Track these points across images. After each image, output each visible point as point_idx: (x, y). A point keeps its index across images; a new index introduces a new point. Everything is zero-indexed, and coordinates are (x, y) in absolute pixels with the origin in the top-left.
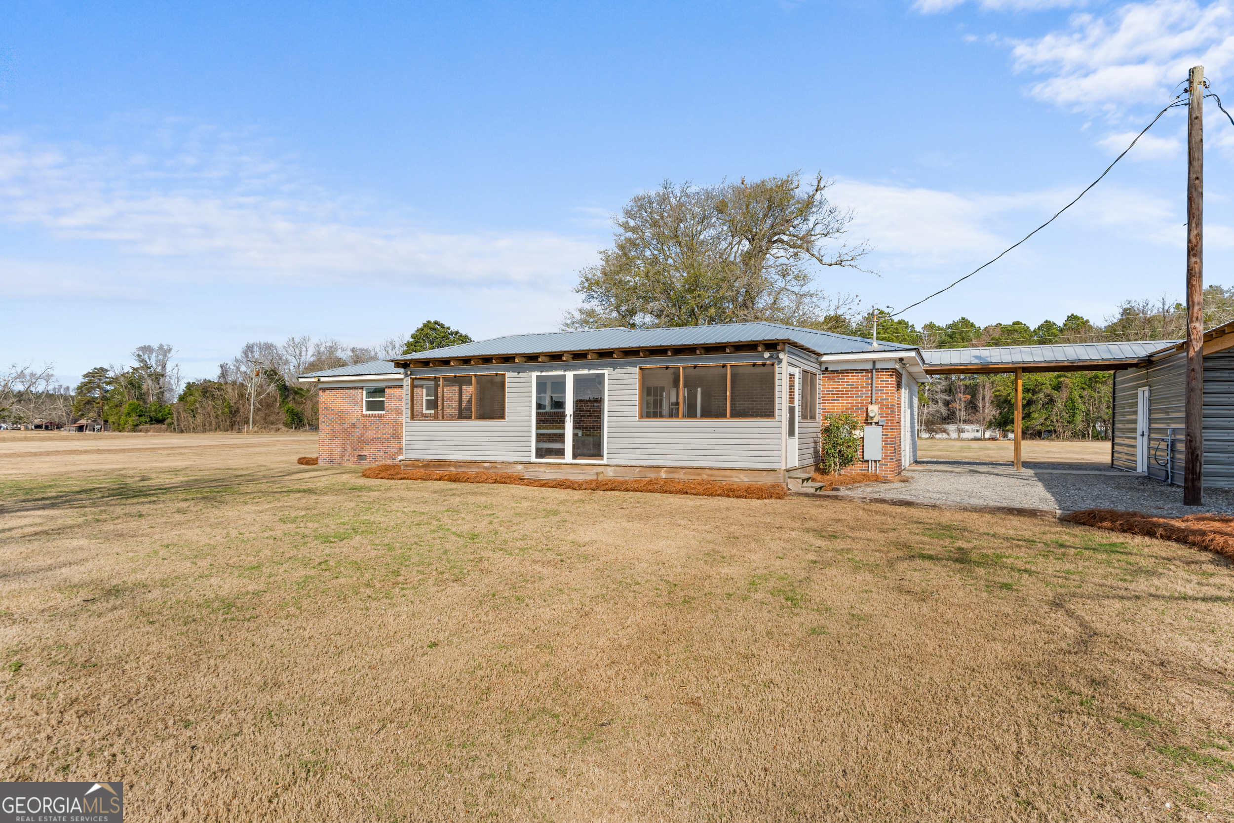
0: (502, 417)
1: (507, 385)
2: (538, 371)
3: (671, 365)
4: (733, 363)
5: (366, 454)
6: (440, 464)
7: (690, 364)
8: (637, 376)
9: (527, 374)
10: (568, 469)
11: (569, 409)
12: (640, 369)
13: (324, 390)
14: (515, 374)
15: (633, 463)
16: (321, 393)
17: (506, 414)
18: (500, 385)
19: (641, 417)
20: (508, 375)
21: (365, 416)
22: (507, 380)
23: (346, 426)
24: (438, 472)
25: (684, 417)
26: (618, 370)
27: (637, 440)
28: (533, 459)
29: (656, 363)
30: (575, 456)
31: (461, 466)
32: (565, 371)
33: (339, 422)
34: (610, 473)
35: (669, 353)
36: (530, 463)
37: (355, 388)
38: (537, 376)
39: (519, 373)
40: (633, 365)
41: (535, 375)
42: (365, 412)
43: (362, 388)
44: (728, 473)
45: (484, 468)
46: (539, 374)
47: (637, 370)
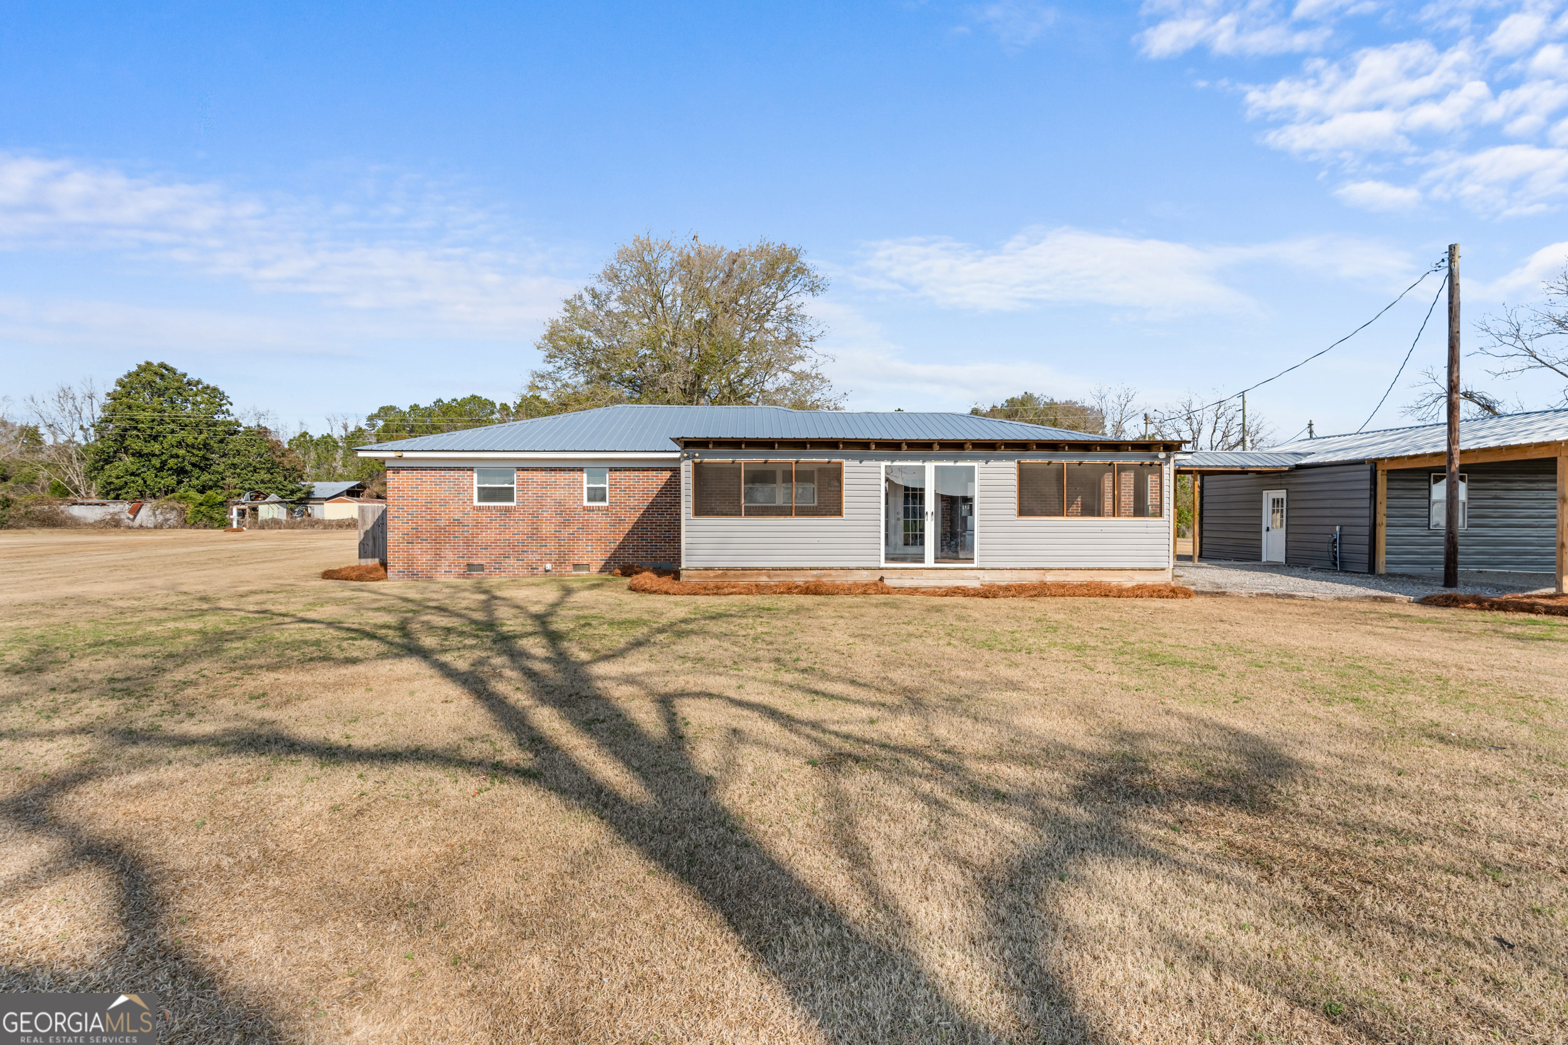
0: (839, 513)
1: (845, 475)
2: (888, 460)
3: (1054, 461)
4: (1121, 462)
5: (483, 562)
8: (1014, 471)
9: (873, 463)
10: (930, 574)
11: (930, 505)
12: (1019, 463)
13: (396, 470)
14: (857, 463)
15: (1012, 565)
16: (390, 474)
17: (844, 511)
18: (835, 474)
19: (1019, 514)
20: (845, 463)
21: (480, 509)
22: (845, 469)
23: (442, 523)
24: (744, 582)
25: (1067, 515)
26: (992, 464)
27: (1014, 541)
28: (883, 564)
29: (1037, 457)
30: (937, 560)
31: (778, 575)
32: (924, 461)
33: (428, 517)
36: (877, 568)
37: (459, 469)
38: (886, 466)
39: (861, 462)
40: (1009, 458)
41: (883, 464)
42: (476, 503)
43: (471, 469)
44: (1117, 573)
45: (813, 576)
46: (889, 463)
47: (1013, 464)
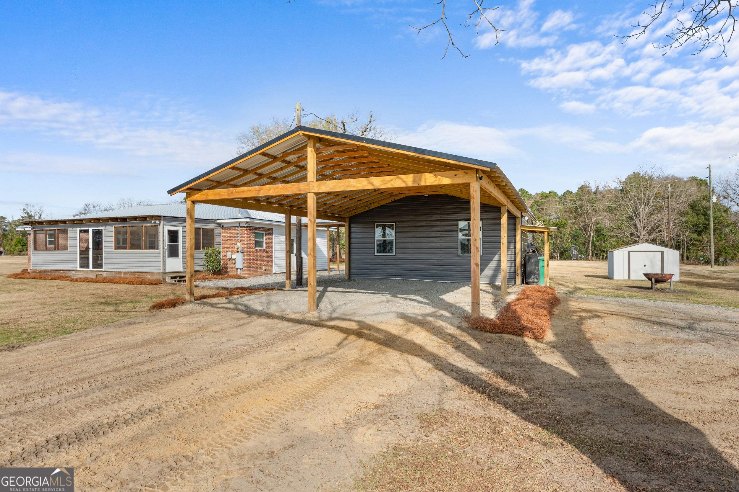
1: (68, 234)
3: (124, 225)
4: (145, 225)
6: (46, 271)
7: (131, 225)
8: (113, 230)
9: (76, 229)
10: (90, 273)
11: (91, 246)
12: (114, 227)
14: (71, 229)
15: (113, 270)
17: (68, 248)
18: (66, 234)
19: (115, 249)
20: (69, 229)
22: (68, 232)
24: (44, 275)
25: (129, 249)
26: (108, 228)
27: (114, 260)
28: (79, 269)
29: (120, 224)
30: (93, 268)
31: (52, 272)
32: (89, 228)
34: (105, 275)
35: (119, 220)
36: (77, 270)
39: (73, 228)
40: (111, 225)
41: (78, 229)
44: (144, 274)
45: (61, 273)
46: (80, 229)
